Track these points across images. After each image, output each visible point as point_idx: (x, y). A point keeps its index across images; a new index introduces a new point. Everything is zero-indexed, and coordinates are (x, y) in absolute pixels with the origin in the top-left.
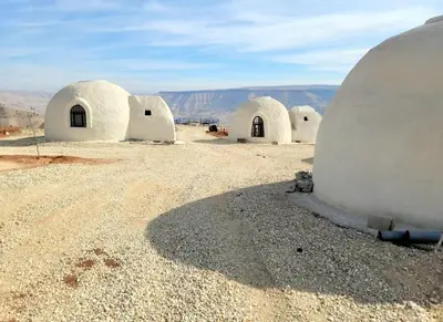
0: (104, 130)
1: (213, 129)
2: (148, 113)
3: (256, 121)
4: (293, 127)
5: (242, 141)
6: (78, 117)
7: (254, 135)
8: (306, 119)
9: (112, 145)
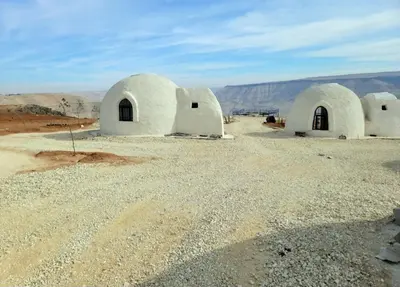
0: (149, 124)
1: (271, 120)
2: (195, 105)
3: (319, 111)
4: (367, 117)
5: (300, 134)
6: (126, 110)
7: (315, 127)
8: (384, 108)
9: (155, 139)
